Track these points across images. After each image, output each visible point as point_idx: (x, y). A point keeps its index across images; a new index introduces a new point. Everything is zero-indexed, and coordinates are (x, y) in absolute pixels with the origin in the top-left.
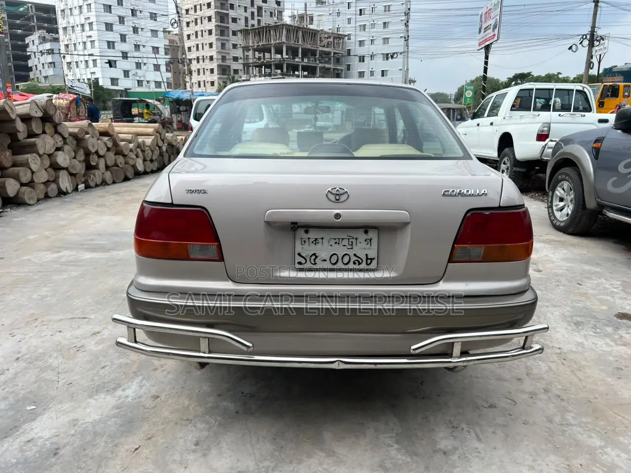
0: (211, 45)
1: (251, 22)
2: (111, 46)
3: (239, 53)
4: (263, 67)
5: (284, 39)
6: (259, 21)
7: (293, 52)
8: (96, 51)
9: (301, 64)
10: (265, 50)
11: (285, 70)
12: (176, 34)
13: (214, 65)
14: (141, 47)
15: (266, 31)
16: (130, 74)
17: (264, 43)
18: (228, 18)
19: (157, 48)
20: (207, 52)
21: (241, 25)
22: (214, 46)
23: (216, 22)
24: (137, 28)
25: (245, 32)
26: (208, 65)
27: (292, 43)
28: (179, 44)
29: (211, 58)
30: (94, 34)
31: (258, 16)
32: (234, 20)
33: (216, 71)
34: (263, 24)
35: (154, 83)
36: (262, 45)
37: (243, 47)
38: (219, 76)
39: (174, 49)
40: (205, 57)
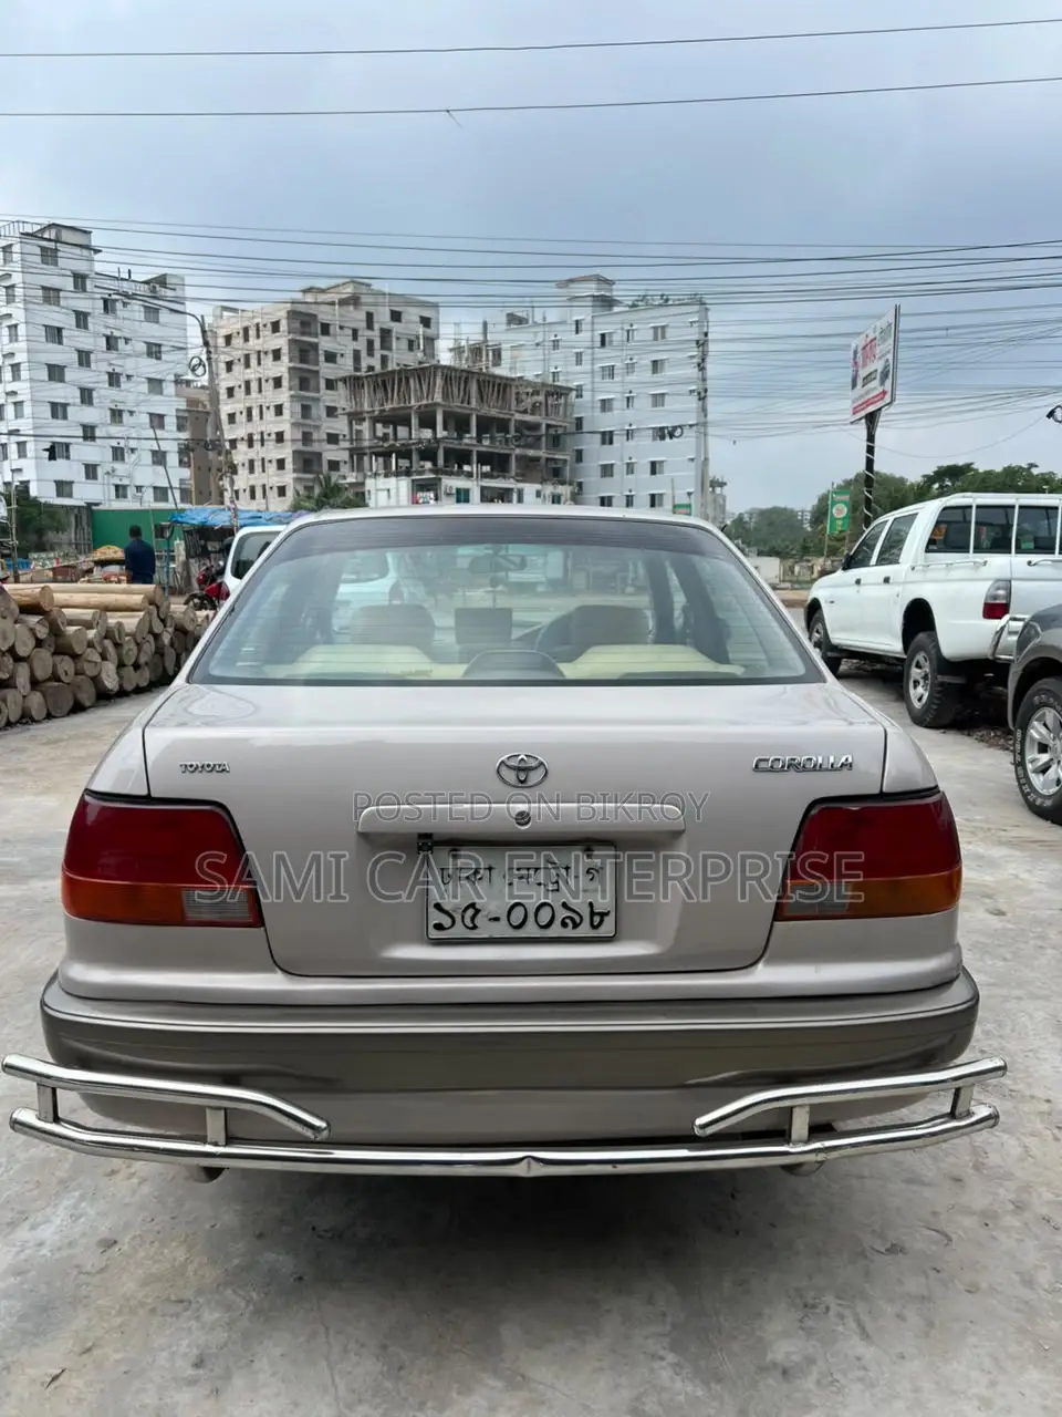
0: (279, 410)
1: (365, 362)
2: (60, 414)
3: (340, 426)
4: (394, 455)
5: (438, 398)
6: (384, 360)
7: (459, 423)
8: (25, 425)
9: (475, 449)
10: (398, 419)
11: (441, 461)
12: (202, 388)
13: (286, 452)
14: (126, 416)
15: (400, 380)
16: (100, 471)
17: (395, 405)
18: (317, 354)
19: (161, 417)
20: (271, 424)
21: (345, 366)
22: (286, 412)
23: (290, 361)
24: (118, 375)
25: (354, 383)
26: (273, 452)
27: (456, 405)
28: (208, 407)
29: (280, 437)
30: (23, 388)
31: (382, 348)
32: (331, 357)
33: (289, 465)
34: (392, 366)
35: (151, 490)
36: (393, 409)
37: (349, 414)
38: (295, 475)
39: (197, 418)
40: (265, 436)
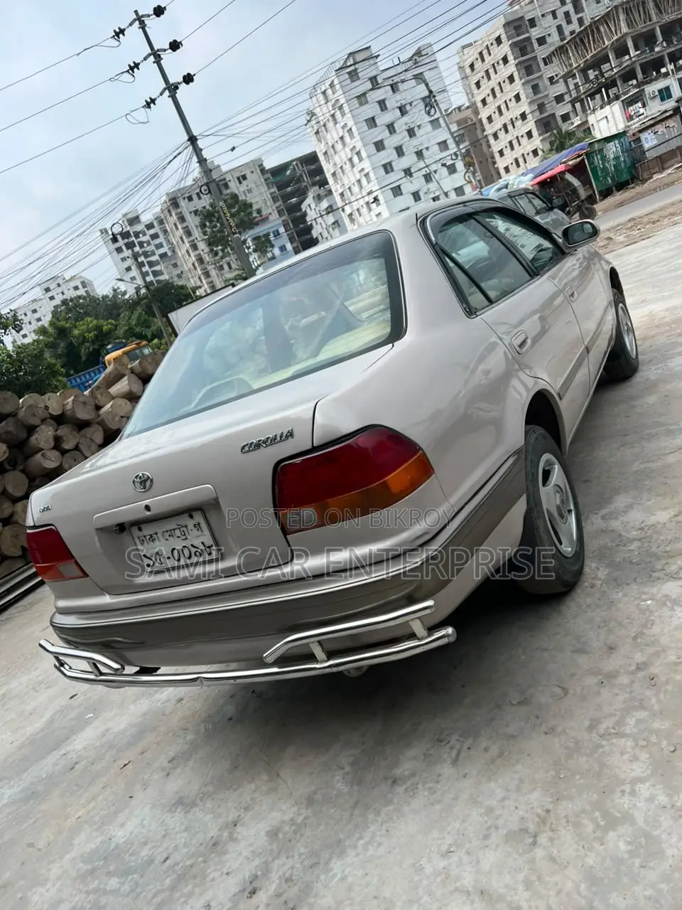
0: (517, 98)
1: (567, 30)
2: (389, 169)
3: (560, 88)
4: (603, 89)
5: (625, 29)
6: (581, 21)
7: (647, 40)
8: (374, 186)
9: (665, 53)
10: (598, 62)
11: (640, 76)
12: (468, 108)
13: (531, 124)
14: (425, 152)
15: (592, 31)
16: (421, 194)
17: (594, 52)
18: (531, 43)
19: (445, 142)
20: (516, 110)
21: (554, 40)
22: (523, 97)
23: (515, 59)
24: (413, 129)
25: (561, 50)
26: (522, 128)
27: (641, 27)
28: (474, 120)
29: (523, 116)
30: (366, 164)
31: (577, 12)
32: (542, 41)
33: (535, 133)
34: (587, 23)
35: (453, 191)
36: (592, 57)
37: (563, 77)
38: (541, 138)
39: (469, 131)
40: (514, 120)
